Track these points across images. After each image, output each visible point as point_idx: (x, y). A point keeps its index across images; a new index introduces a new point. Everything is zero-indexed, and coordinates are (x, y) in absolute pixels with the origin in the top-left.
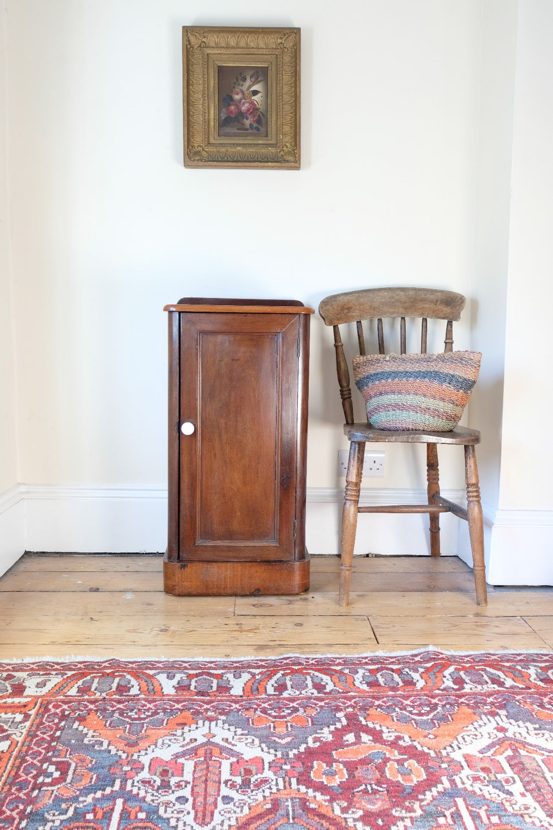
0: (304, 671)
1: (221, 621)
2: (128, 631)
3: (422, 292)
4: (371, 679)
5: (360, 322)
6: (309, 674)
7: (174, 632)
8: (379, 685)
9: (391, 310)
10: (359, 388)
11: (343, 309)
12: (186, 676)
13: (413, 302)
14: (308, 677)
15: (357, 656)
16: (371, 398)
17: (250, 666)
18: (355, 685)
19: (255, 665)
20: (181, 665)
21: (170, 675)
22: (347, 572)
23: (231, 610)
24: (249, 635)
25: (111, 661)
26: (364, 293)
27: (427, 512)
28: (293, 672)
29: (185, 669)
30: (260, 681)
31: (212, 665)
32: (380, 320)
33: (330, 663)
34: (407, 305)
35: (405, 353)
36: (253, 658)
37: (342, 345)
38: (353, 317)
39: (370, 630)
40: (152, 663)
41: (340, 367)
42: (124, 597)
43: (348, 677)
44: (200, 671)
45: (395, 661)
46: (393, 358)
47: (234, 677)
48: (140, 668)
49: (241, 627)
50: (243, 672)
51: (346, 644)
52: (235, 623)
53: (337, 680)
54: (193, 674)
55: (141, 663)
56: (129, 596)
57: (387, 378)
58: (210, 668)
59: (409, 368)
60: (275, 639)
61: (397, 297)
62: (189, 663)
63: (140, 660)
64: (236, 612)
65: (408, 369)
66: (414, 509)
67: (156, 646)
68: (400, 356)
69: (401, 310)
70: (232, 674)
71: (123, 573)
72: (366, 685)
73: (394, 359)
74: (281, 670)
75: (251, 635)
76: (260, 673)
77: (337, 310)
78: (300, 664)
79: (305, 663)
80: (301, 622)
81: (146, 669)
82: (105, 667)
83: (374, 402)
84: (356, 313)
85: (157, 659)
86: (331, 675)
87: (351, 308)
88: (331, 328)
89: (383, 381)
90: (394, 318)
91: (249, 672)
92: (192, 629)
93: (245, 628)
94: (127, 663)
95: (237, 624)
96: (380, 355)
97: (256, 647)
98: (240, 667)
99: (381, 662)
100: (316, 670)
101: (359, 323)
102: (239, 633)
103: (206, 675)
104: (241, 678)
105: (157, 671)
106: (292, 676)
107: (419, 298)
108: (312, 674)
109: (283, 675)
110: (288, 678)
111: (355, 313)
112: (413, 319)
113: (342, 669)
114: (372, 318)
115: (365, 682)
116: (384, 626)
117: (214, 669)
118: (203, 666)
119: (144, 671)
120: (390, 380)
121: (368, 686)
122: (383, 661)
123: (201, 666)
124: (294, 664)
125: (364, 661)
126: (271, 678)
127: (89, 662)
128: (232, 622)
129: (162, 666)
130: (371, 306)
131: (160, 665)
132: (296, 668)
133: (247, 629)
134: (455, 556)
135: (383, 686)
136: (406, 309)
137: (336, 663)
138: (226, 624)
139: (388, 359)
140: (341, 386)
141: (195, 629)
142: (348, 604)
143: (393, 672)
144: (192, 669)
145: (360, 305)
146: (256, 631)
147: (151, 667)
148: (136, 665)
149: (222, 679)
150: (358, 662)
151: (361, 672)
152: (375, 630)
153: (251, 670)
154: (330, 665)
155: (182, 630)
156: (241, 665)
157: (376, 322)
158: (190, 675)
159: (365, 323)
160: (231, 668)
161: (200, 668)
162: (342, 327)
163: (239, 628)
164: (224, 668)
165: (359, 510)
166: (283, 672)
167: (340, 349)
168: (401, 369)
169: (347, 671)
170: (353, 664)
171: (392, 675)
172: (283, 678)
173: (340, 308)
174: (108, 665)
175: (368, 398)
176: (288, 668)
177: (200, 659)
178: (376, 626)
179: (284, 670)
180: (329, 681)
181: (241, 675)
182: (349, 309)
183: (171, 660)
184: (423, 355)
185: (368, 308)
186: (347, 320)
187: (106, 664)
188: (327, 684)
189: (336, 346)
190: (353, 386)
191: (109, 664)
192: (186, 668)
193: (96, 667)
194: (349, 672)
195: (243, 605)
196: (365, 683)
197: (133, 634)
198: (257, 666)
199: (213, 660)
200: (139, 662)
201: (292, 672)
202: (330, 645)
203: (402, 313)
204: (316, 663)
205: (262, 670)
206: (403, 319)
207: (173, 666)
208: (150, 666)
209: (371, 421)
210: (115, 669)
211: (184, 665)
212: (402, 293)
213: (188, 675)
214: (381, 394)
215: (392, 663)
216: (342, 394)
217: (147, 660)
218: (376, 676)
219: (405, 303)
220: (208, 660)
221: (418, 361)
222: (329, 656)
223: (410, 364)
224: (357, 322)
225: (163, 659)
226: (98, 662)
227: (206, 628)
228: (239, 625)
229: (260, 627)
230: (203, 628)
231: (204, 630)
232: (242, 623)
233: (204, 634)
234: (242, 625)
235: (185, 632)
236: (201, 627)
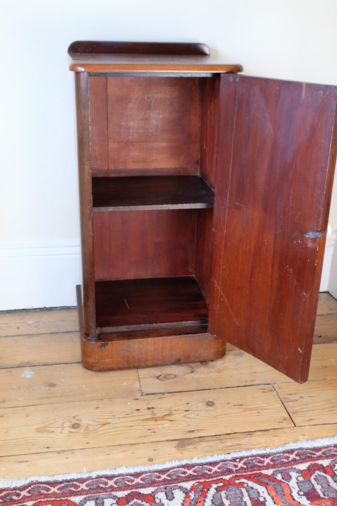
0: (237, 481)
1: (131, 405)
2: (39, 430)
4: (307, 487)
6: (242, 484)
7: (87, 428)
8: (319, 497)
12: (115, 502)
14: (244, 491)
15: (281, 449)
17: (179, 479)
18: (294, 500)
19: (183, 475)
20: (106, 484)
21: (98, 502)
23: (137, 385)
24: (166, 425)
25: (30, 488)
28: (227, 485)
29: (112, 491)
30: (197, 503)
31: (138, 480)
33: (260, 464)
36: (177, 463)
39: (282, 407)
40: (75, 483)
42: (23, 375)
43: (283, 485)
44: (129, 492)
45: (321, 455)
47: (167, 498)
48: (64, 495)
49: (153, 413)
50: (174, 490)
51: (265, 430)
52: (146, 407)
53: (273, 493)
54: (122, 498)
55: (63, 485)
56: (28, 373)
58: (138, 486)
60: (192, 428)
62: (114, 480)
63: (60, 478)
67: (72, 451)
70: (163, 493)
71: (15, 338)
72: (304, 498)
74: (213, 482)
75: (167, 424)
76: (193, 488)
78: (230, 471)
79: (234, 469)
80: (211, 400)
81: (71, 496)
82: (25, 497)
85: (78, 476)
86: (266, 485)
91: (181, 488)
92: (105, 421)
93: (159, 413)
94: (48, 486)
95: (149, 409)
97: (177, 442)
98: (168, 480)
99: (309, 457)
100: (249, 478)
102: (153, 423)
103: (137, 499)
104: (174, 498)
105: (83, 497)
106: (227, 491)
108: (246, 485)
109: (216, 489)
110: (223, 494)
113: (273, 474)
115: (302, 493)
116: (292, 398)
117: (143, 486)
118: (130, 484)
119: (69, 498)
121: (308, 499)
122: (310, 455)
123: (127, 483)
124: (223, 473)
125: (292, 457)
126: (206, 497)
127: (5, 490)
128: (142, 406)
129: (86, 488)
131: (83, 486)
132: (227, 477)
133: (160, 415)
134: (325, 292)
135: (323, 498)
137: (265, 464)
138: (137, 410)
141: (108, 421)
143: (326, 473)
144: (120, 489)
146: (171, 418)
147: (75, 490)
148: (58, 489)
149: (155, 502)
150: (286, 461)
151: (294, 475)
152: (285, 404)
153: (182, 484)
154: (260, 468)
155: (94, 423)
156: (169, 475)
158: (119, 499)
160: (160, 482)
161: (127, 487)
164: (153, 483)
166: (214, 486)
169: (279, 477)
170: (283, 464)
171: (326, 478)
172: (218, 495)
174: (28, 495)
176: (219, 479)
177: (123, 470)
178: (285, 398)
179: (216, 482)
180: (266, 495)
181: (173, 494)
183: (94, 475)
187: (24, 493)
188: (265, 498)
191: (29, 492)
192: (112, 489)
193: (15, 498)
194: (283, 478)
195: (146, 377)
196: (304, 495)
197: (45, 435)
198: (187, 477)
199: (138, 469)
200: (61, 483)
201: (224, 485)
202: (250, 433)
204: (245, 467)
205: (193, 482)
207: (98, 487)
208: (73, 489)
210: (36, 500)
211: (111, 483)
213: (117, 499)
215: (320, 458)
217: (69, 477)
218: (310, 481)
220: (132, 471)
222: (254, 452)
225: (85, 476)
226: (15, 489)
227: (119, 419)
228: (151, 410)
229: (173, 411)
230: (116, 418)
231: (117, 421)
232: (154, 406)
233: (118, 427)
234: (154, 410)
235: (98, 426)
236: (113, 417)
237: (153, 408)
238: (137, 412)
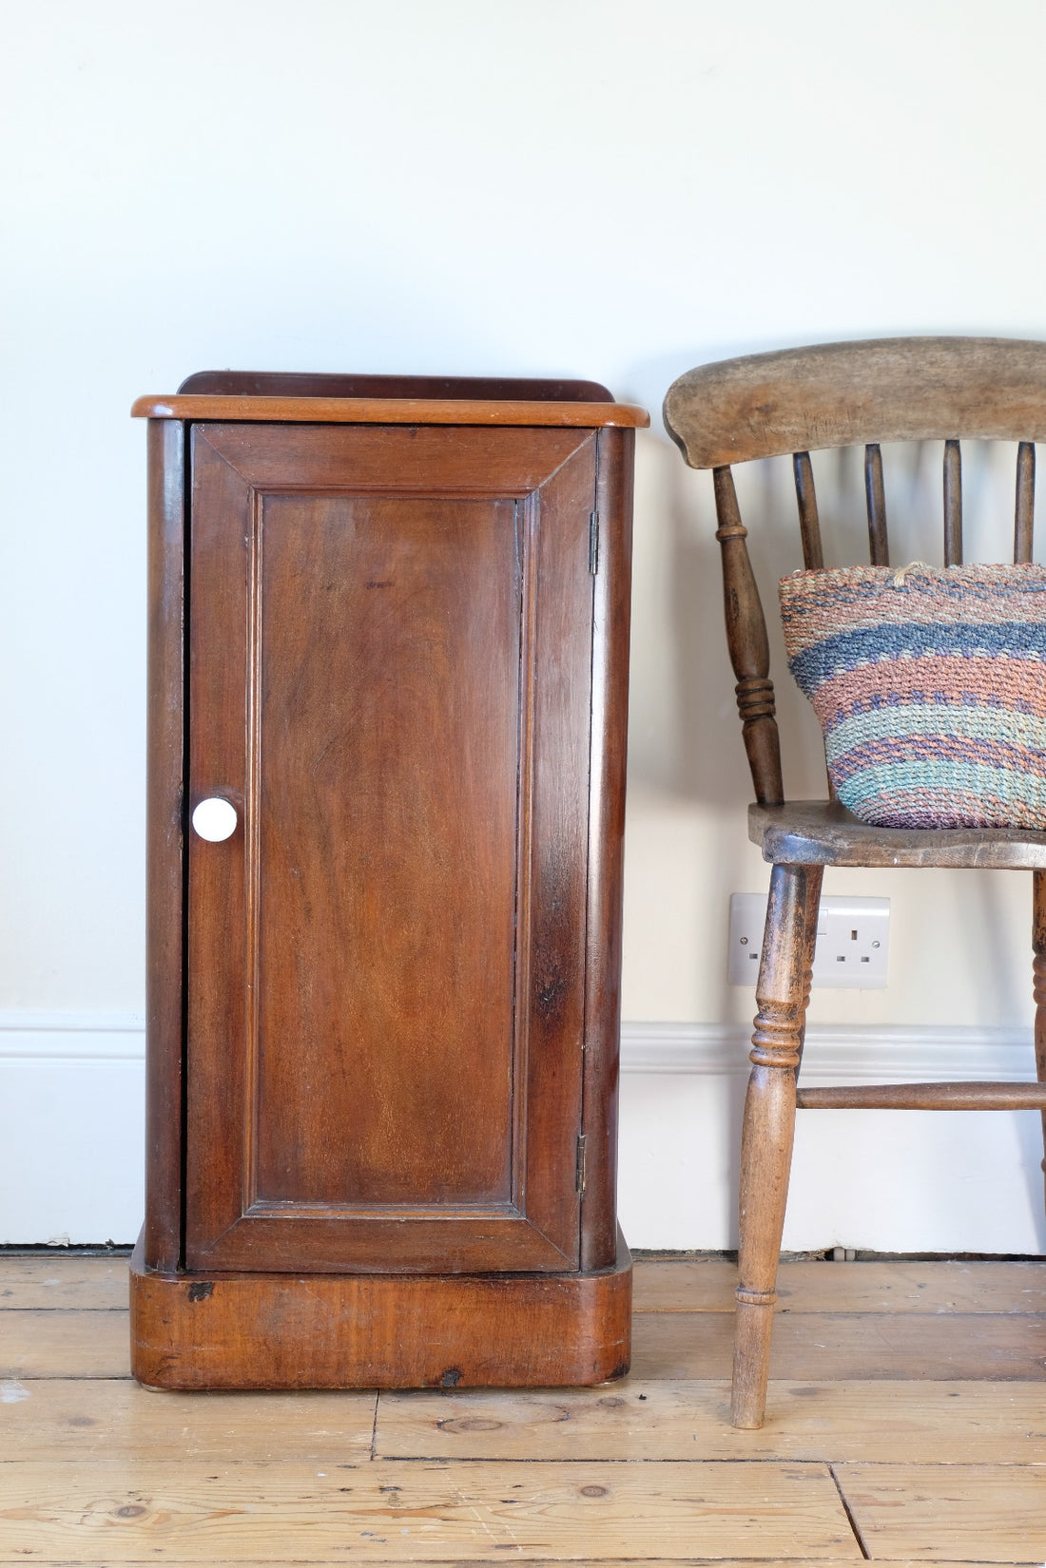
1: (327, 1477)
2: (7, 1514)
3: (1016, 352)
5: (806, 454)
7: (166, 1518)
9: (912, 416)
10: (803, 683)
11: (745, 411)
13: (986, 389)
16: (842, 716)
22: (760, 1312)
23: (362, 1439)
24: (424, 1528)
26: (819, 359)
27: (1032, 1106)
32: (873, 450)
34: (967, 396)
35: (959, 562)
37: (743, 536)
38: (780, 437)
39: (840, 1515)
41: (737, 609)
46: (918, 578)
49: (395, 1499)
51: (757, 1560)
52: (377, 1484)
56: (10, 1394)
57: (899, 648)
59: (974, 612)
60: (510, 1539)
61: (933, 371)
64: (382, 1449)
65: (969, 619)
66: (989, 1097)
68: (940, 572)
69: (946, 414)
73: (922, 583)
75: (430, 1525)
77: (725, 414)
80: (601, 1483)
83: (852, 731)
84: (790, 426)
87: (774, 407)
88: (708, 475)
89: (884, 658)
90: (921, 444)
92: (228, 1506)
93: (409, 1502)
95: (382, 1489)
96: (874, 570)
101: (802, 458)
102: (385, 1519)
107: (1007, 374)
111: (789, 424)
112: (986, 447)
114: (847, 440)
116: (884, 1497)
120: (906, 655)
128: (363, 1482)
130: (842, 401)
133: (414, 1505)
136: (963, 410)
138: (343, 1490)
139: (899, 582)
140: (740, 674)
141: (239, 1507)
142: (763, 1421)
145: (806, 397)
146: (446, 1513)
152: (853, 1509)
155: (193, 1509)
157: (860, 454)
159: (822, 461)
162: (743, 473)
163: (389, 1502)
165: (803, 1100)
167: (736, 547)
168: (946, 616)
173: (737, 407)
175: (830, 718)
178: (860, 1496)
182: (767, 410)
184: (1020, 568)
185: (831, 407)
186: (760, 448)
189: (723, 539)
190: (780, 674)
195: (401, 1422)
197: (25, 1524)
202: (701, 1562)
203: (949, 427)
206: (953, 445)
209: (845, 794)
212: (949, 357)
214: (876, 703)
216: (743, 704)
219: (959, 389)
221: (1003, 588)
223: (978, 602)
224: (796, 456)
227: (275, 1504)
228: (388, 1494)
229: (462, 1499)
230: (266, 1503)
231: (269, 1508)
232: (401, 1485)
233: (267, 1523)
234: (399, 1493)
235: (204, 1516)
236: (257, 1500)
237: (397, 1488)
238: (342, 1493)
